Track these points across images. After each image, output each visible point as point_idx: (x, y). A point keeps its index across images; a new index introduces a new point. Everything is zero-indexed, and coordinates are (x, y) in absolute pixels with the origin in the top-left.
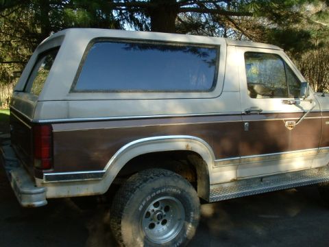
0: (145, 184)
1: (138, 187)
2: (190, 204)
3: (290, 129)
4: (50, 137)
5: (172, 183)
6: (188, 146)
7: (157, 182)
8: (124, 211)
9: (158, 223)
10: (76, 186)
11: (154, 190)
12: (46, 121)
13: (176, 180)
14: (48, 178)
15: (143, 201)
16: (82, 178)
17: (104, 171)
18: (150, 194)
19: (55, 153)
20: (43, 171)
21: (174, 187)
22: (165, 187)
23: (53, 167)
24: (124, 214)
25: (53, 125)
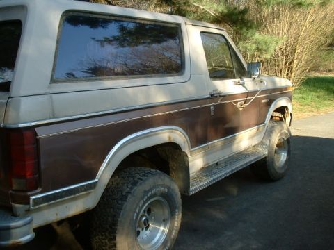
0: (136, 188)
1: (130, 193)
2: (175, 202)
3: (241, 109)
4: (35, 146)
5: (160, 182)
6: (170, 137)
7: (146, 183)
8: (118, 224)
9: (143, 229)
10: (65, 205)
11: (146, 192)
12: (28, 124)
13: (162, 177)
14: (37, 202)
15: (136, 207)
16: (75, 194)
17: (96, 180)
18: (142, 198)
19: (42, 167)
20: (29, 193)
21: (162, 186)
22: (154, 187)
23: (41, 187)
24: (118, 228)
25: (36, 129)
